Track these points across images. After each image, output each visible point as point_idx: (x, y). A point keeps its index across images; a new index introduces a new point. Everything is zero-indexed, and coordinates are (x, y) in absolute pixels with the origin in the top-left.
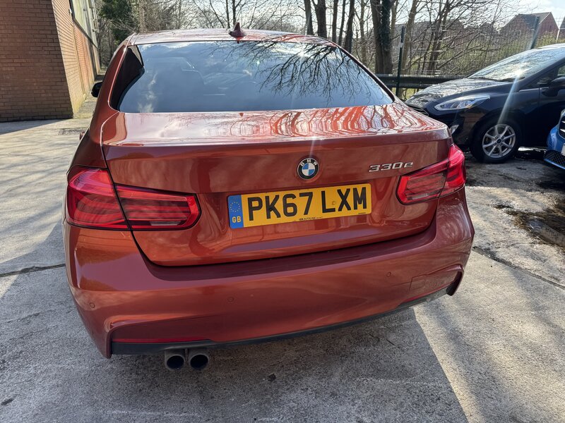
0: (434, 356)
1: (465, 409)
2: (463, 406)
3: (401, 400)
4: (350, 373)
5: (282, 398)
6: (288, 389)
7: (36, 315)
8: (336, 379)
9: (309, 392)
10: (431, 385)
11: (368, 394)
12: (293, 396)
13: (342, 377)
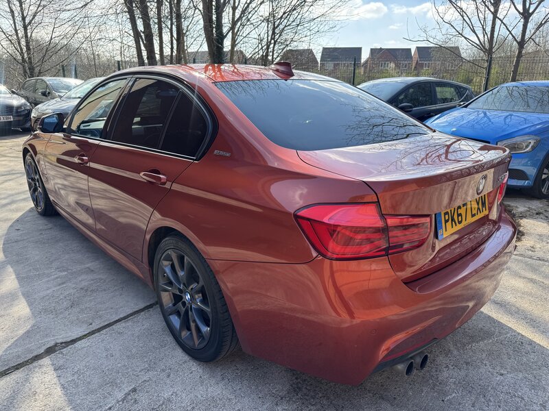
0: (489, 317)
1: (541, 344)
2: (538, 342)
3: (505, 352)
4: (459, 345)
5: (440, 378)
6: (436, 371)
7: (134, 390)
8: (455, 352)
9: (450, 366)
10: (508, 335)
11: (484, 355)
12: (445, 374)
13: (458, 351)
